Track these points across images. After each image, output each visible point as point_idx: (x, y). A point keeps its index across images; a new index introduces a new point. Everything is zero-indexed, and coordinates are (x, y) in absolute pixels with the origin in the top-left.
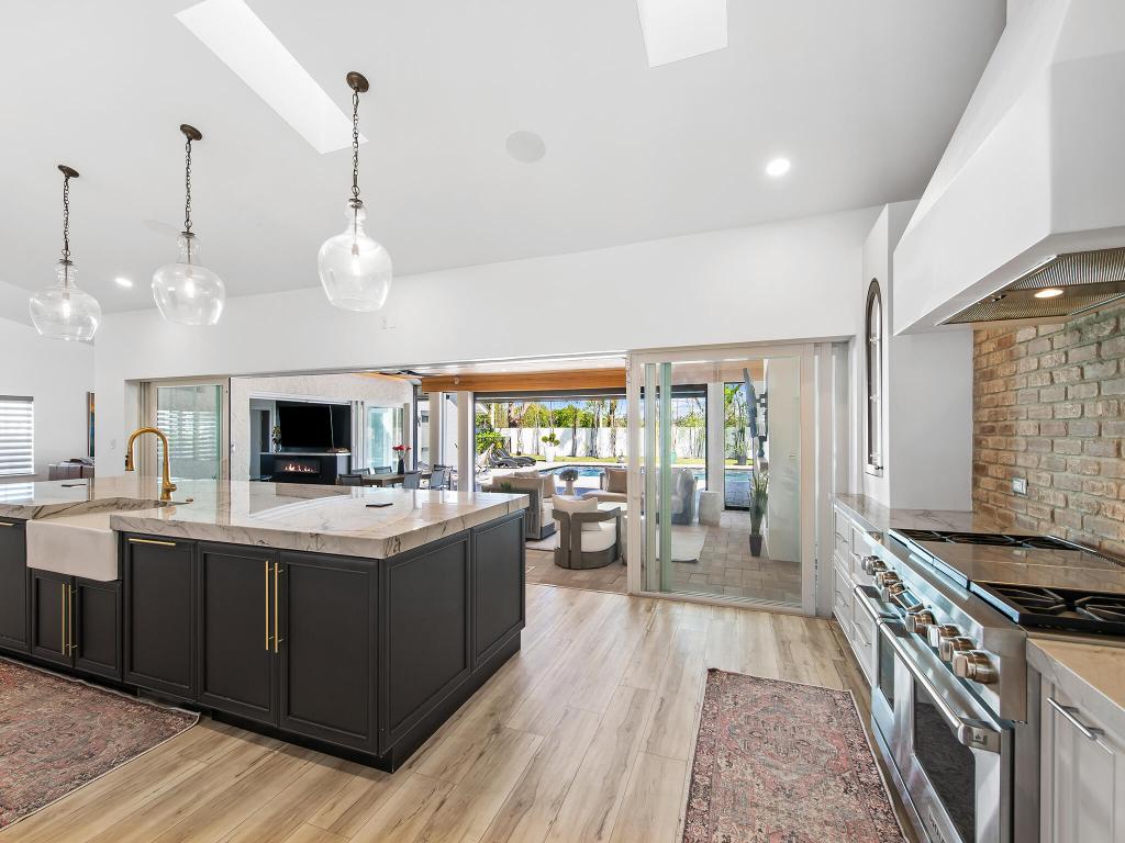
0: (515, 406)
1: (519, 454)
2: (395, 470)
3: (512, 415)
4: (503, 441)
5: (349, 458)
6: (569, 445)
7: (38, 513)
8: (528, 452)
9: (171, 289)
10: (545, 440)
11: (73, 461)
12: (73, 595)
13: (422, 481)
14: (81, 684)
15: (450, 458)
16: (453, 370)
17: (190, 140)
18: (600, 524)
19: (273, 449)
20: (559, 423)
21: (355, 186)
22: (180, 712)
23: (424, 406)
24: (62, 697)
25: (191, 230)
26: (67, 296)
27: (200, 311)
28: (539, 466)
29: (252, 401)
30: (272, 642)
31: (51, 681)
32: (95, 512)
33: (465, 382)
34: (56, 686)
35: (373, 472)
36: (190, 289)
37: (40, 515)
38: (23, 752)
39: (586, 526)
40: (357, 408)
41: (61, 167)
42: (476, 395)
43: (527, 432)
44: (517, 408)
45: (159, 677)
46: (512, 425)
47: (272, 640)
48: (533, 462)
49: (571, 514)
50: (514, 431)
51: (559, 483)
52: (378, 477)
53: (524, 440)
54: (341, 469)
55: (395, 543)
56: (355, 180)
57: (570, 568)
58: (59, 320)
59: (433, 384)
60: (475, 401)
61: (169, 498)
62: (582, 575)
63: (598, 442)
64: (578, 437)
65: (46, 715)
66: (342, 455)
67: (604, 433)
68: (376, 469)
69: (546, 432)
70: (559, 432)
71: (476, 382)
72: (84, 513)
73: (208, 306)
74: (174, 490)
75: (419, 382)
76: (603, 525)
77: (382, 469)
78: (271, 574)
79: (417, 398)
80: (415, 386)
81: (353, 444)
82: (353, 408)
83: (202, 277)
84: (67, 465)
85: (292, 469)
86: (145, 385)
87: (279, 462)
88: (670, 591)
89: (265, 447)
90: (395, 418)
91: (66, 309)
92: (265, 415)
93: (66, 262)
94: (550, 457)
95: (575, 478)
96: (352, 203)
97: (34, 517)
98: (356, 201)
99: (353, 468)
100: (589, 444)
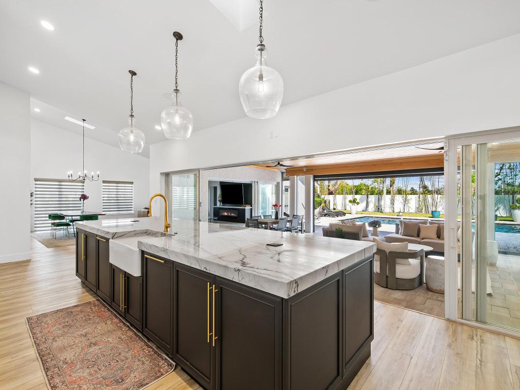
0: (333, 182)
1: (334, 209)
2: (274, 217)
3: (330, 188)
4: (325, 202)
5: (251, 209)
6: (364, 204)
7: (114, 236)
8: (339, 208)
9: (169, 120)
10: (350, 201)
11: (145, 208)
12: (125, 280)
13: (288, 223)
14: (128, 326)
15: (301, 211)
16: (302, 163)
17: (177, 40)
18: (410, 260)
19: (219, 205)
20: (357, 193)
21: (261, 36)
22: (166, 359)
23: (287, 183)
24: (119, 333)
25: (178, 88)
26: (132, 132)
27: (182, 132)
28: (347, 217)
29: (210, 182)
30: (211, 337)
31: (117, 321)
32: (138, 236)
33: (308, 170)
34: (118, 325)
35: (262, 217)
36: (177, 120)
37: (115, 237)
38: (96, 368)
39: (398, 261)
40: (255, 185)
41: (130, 71)
42: (315, 177)
43: (339, 198)
44: (332, 184)
45: (157, 336)
46: (331, 193)
47: (211, 336)
48: (344, 214)
49: (388, 251)
50: (331, 197)
51: (369, 228)
52: (265, 221)
53: (338, 202)
54: (247, 216)
55: (295, 285)
56: (261, 33)
57: (387, 288)
58: (129, 143)
59: (292, 171)
60: (314, 180)
61: (167, 231)
62: (398, 295)
63: (382, 203)
64: (369, 199)
65: (111, 343)
66: (248, 208)
67: (387, 199)
68: (264, 216)
69: (350, 197)
70: (358, 197)
71: (316, 170)
72: (132, 237)
73: (185, 128)
74: (169, 227)
75: (284, 171)
76: (411, 261)
77: (266, 216)
78: (211, 291)
79: (283, 179)
80: (282, 173)
81: (253, 203)
82: (253, 185)
83: (182, 112)
84: (142, 210)
85: (226, 214)
86: (167, 175)
87: (220, 210)
88: (484, 323)
89: (215, 204)
90: (272, 190)
91: (132, 138)
92: (215, 188)
93: (132, 116)
94: (354, 212)
95: (380, 226)
96: (259, 47)
97: (112, 238)
98: (262, 45)
99: (253, 215)
100: (377, 204)
